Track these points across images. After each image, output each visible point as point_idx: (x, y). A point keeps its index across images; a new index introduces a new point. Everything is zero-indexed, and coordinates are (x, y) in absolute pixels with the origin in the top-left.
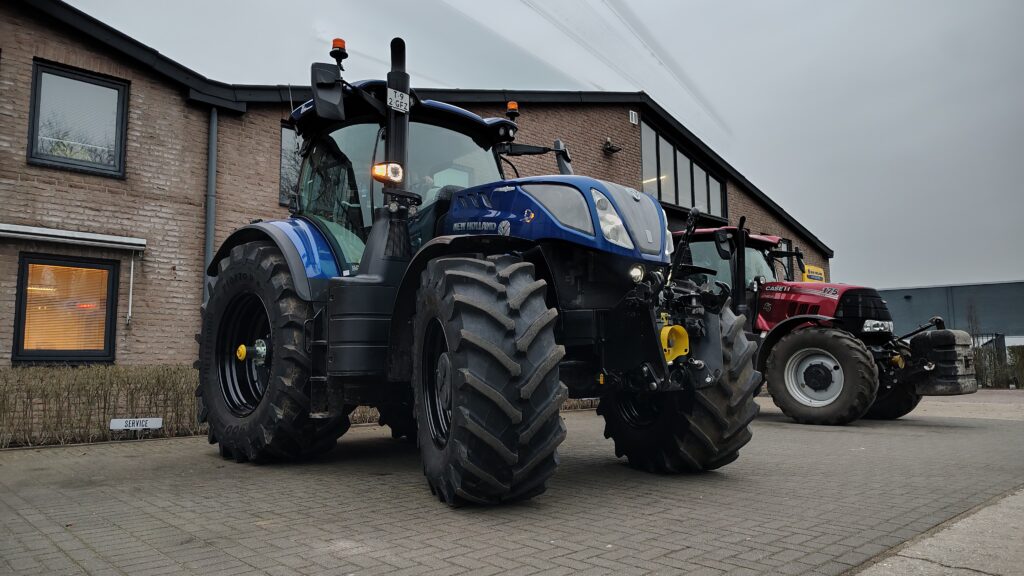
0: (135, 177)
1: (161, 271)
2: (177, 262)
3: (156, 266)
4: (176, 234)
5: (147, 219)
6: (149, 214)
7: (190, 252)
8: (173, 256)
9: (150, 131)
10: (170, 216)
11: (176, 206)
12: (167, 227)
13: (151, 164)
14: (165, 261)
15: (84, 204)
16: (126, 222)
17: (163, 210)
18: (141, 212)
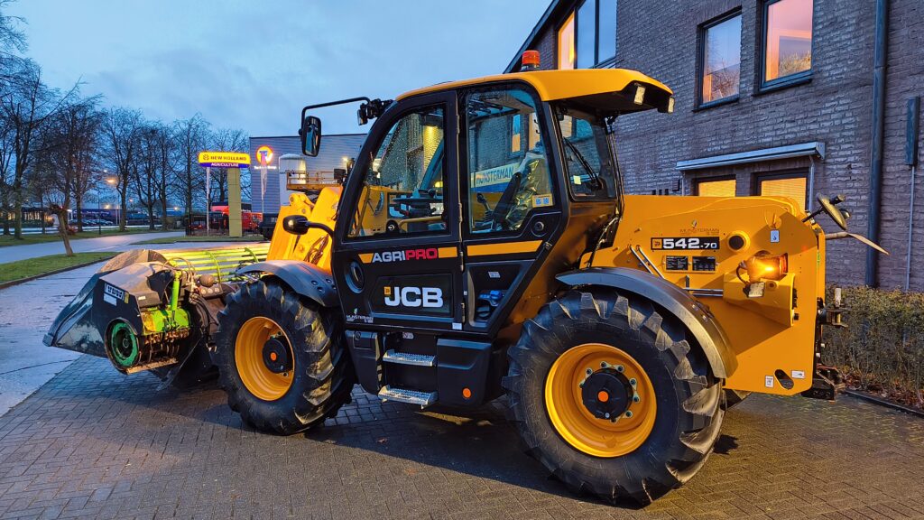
0: (818, 76)
1: (839, 172)
2: (852, 159)
3: (835, 167)
4: (852, 126)
5: (828, 118)
6: (829, 111)
7: (863, 144)
8: (849, 153)
9: (830, 17)
10: (846, 107)
11: (852, 93)
12: (844, 122)
13: (831, 54)
14: (842, 159)
15: (785, 119)
16: (812, 127)
17: (841, 102)
18: (823, 111)
